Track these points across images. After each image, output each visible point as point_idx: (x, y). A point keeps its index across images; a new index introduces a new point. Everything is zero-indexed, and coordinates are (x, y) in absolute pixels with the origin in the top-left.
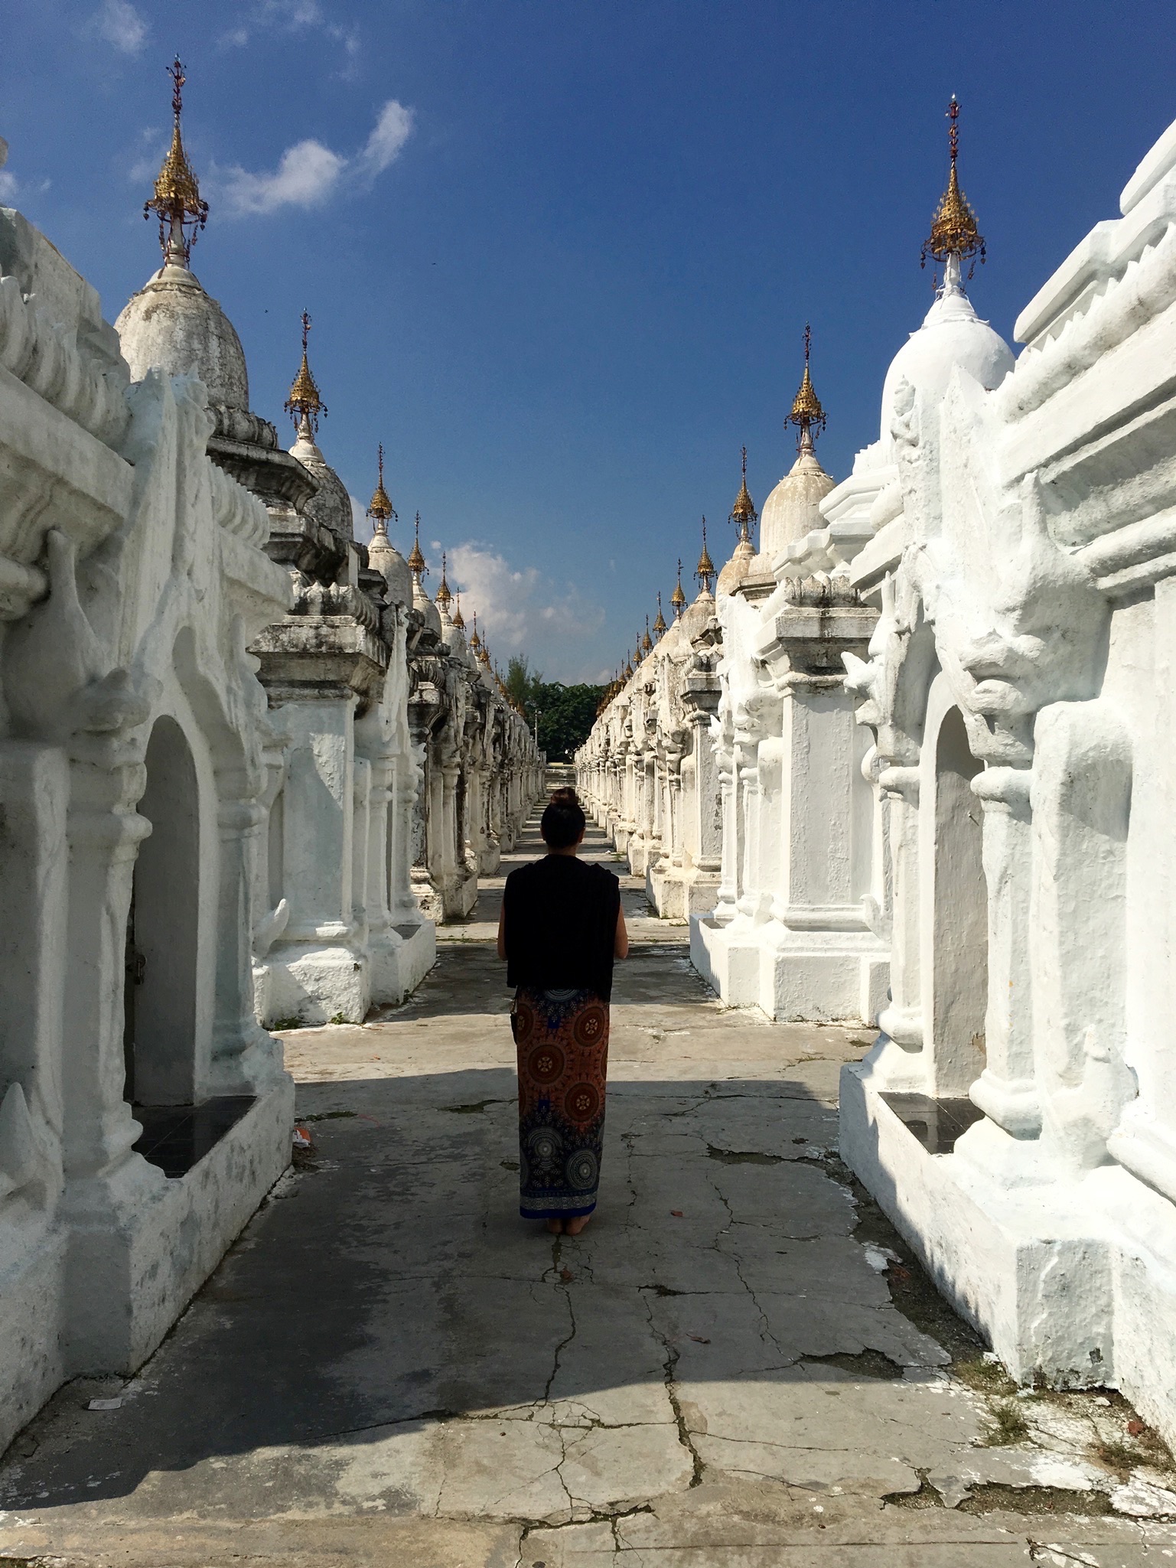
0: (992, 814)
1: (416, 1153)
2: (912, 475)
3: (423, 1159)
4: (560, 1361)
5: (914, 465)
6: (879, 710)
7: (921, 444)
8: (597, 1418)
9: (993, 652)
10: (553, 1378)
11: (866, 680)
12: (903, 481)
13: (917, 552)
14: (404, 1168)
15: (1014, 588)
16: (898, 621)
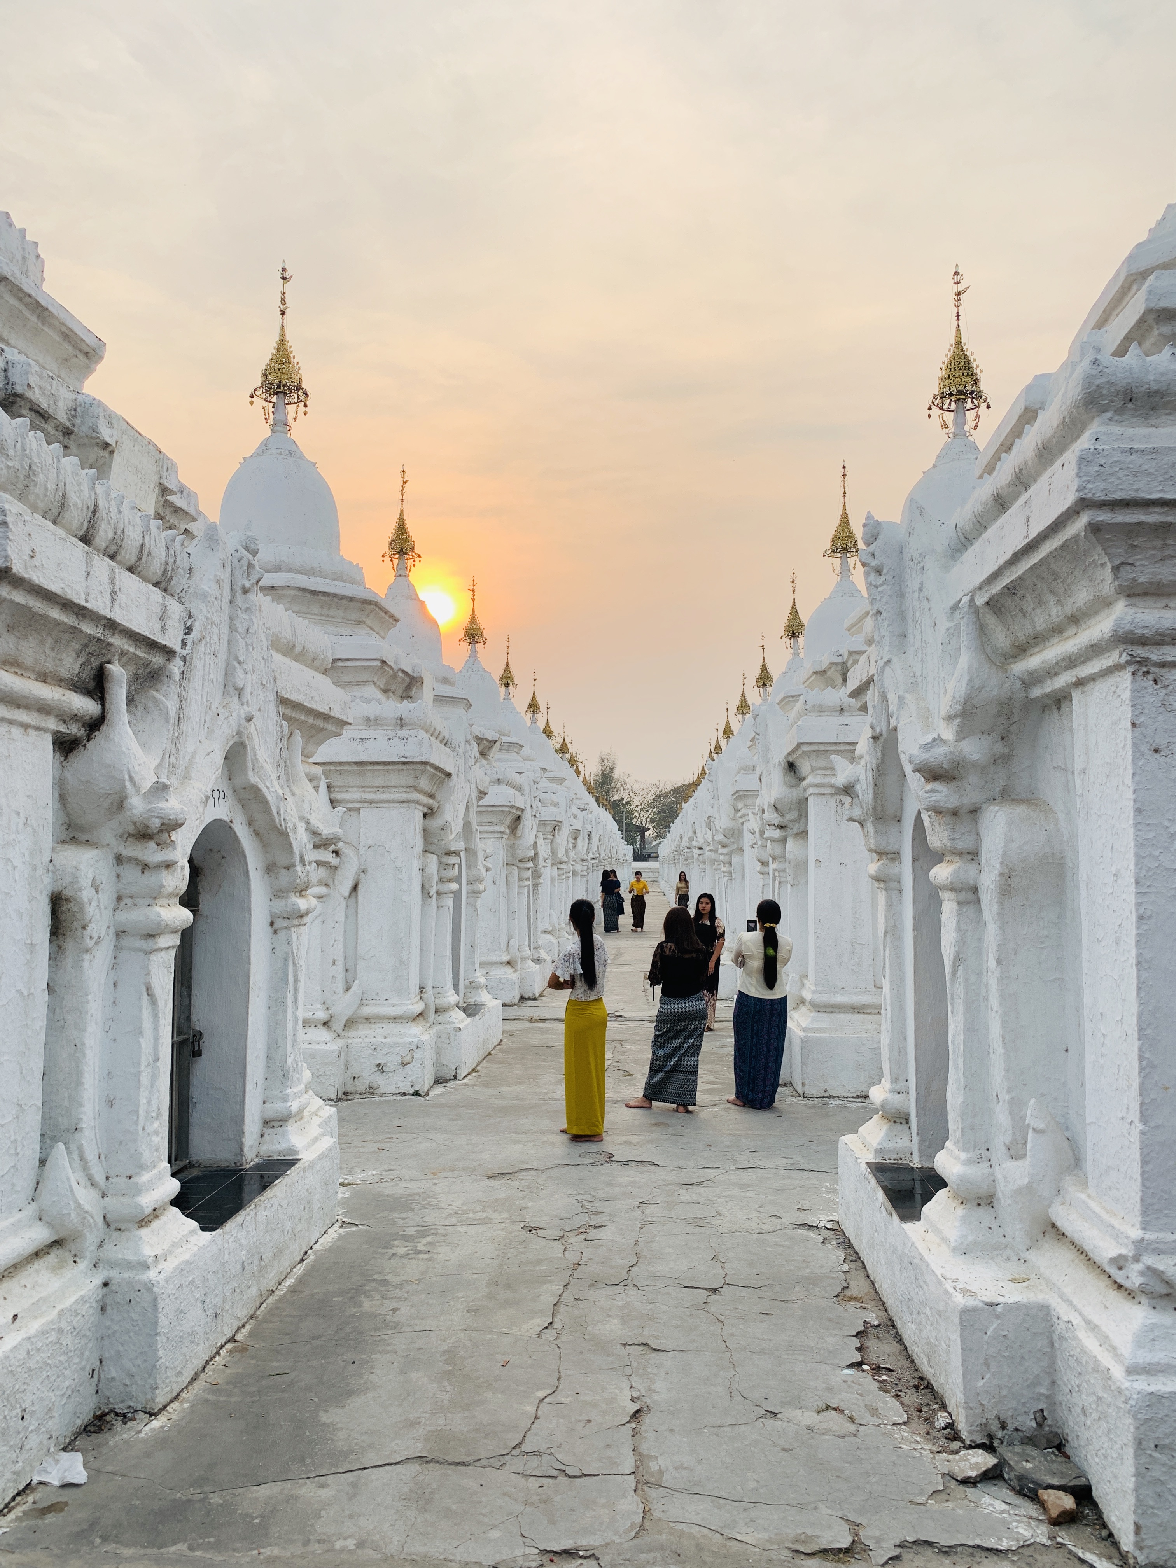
0: (946, 902)
1: (450, 1216)
2: (878, 598)
3: (454, 1221)
4: (540, 1413)
5: (880, 589)
6: (863, 808)
7: (885, 571)
8: (562, 1467)
9: (939, 755)
10: (530, 1429)
11: (852, 780)
12: (872, 603)
13: (884, 666)
14: (436, 1229)
15: (954, 698)
16: (872, 728)
